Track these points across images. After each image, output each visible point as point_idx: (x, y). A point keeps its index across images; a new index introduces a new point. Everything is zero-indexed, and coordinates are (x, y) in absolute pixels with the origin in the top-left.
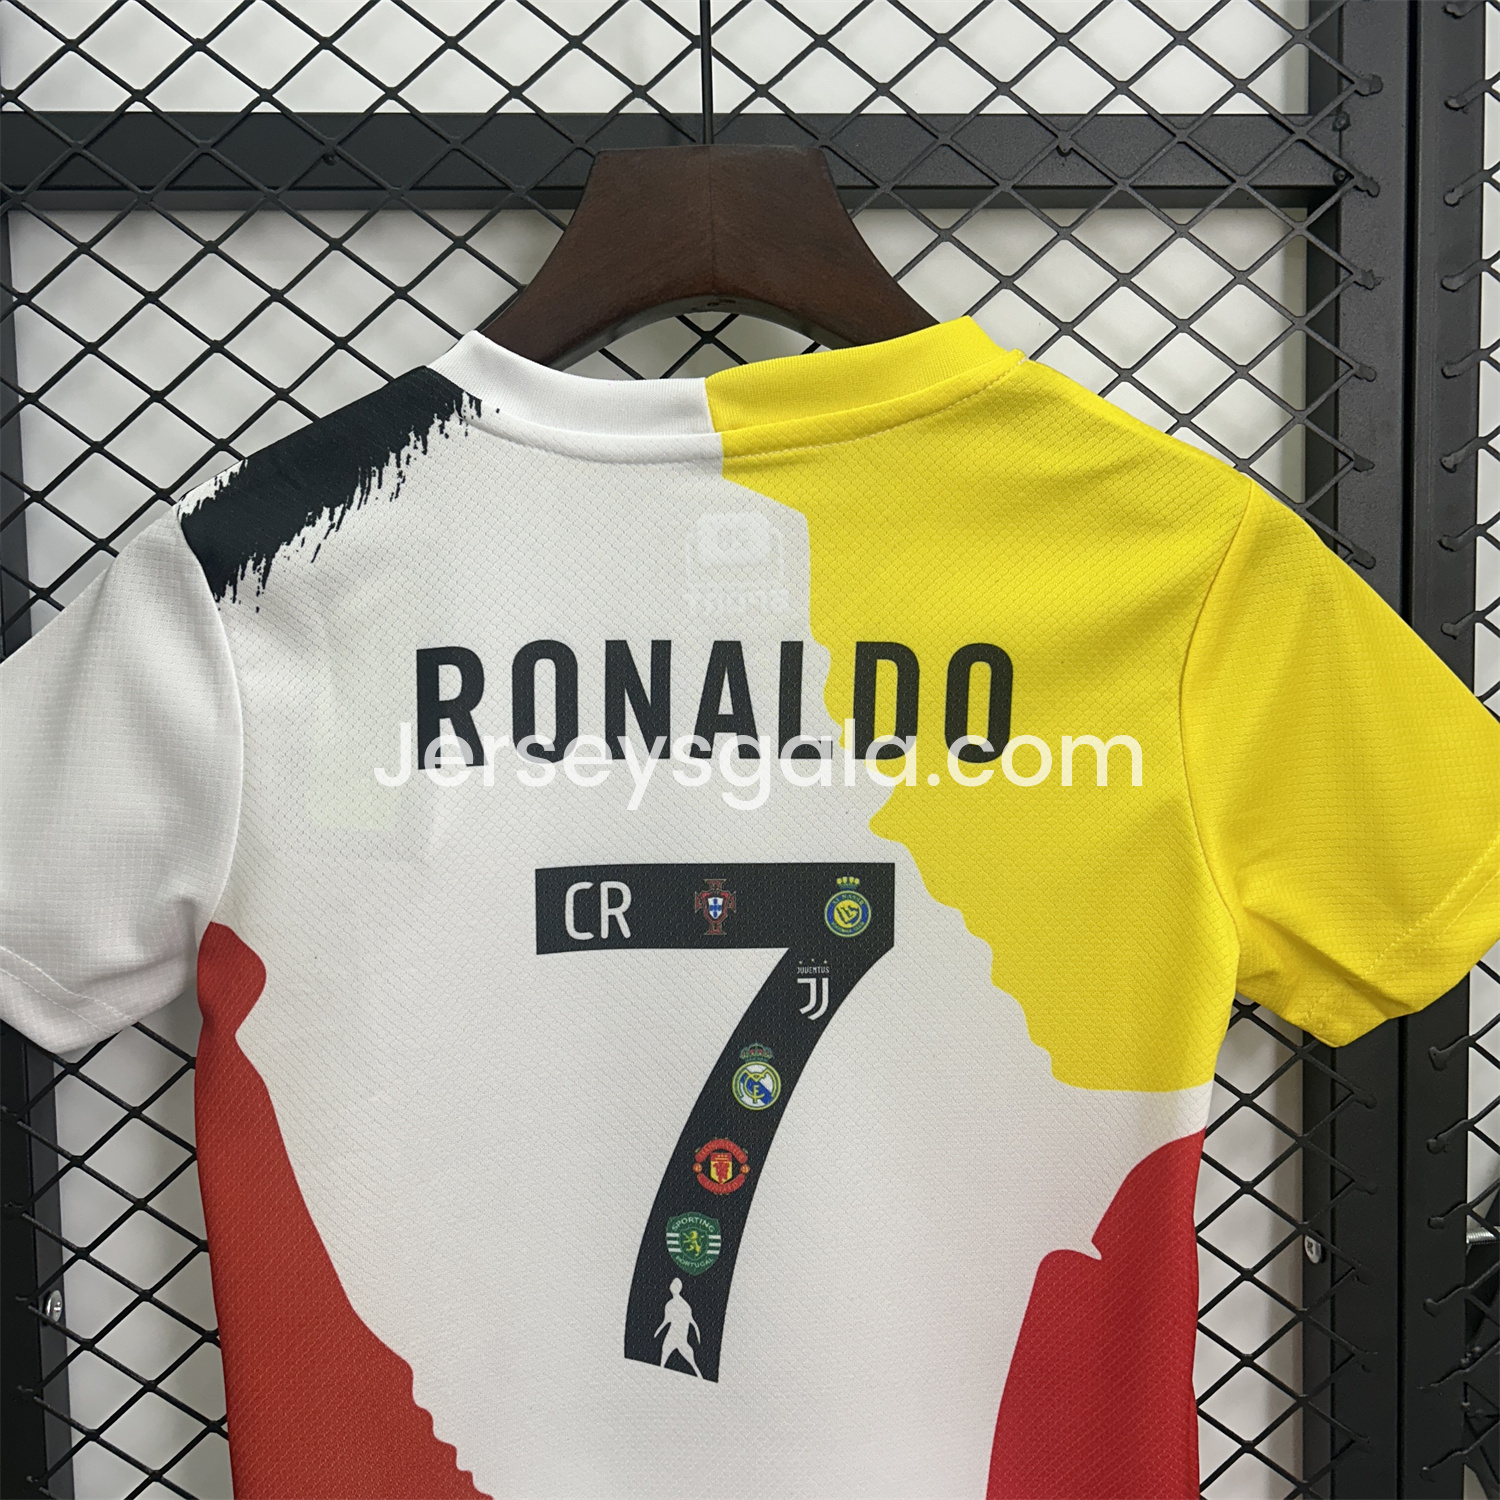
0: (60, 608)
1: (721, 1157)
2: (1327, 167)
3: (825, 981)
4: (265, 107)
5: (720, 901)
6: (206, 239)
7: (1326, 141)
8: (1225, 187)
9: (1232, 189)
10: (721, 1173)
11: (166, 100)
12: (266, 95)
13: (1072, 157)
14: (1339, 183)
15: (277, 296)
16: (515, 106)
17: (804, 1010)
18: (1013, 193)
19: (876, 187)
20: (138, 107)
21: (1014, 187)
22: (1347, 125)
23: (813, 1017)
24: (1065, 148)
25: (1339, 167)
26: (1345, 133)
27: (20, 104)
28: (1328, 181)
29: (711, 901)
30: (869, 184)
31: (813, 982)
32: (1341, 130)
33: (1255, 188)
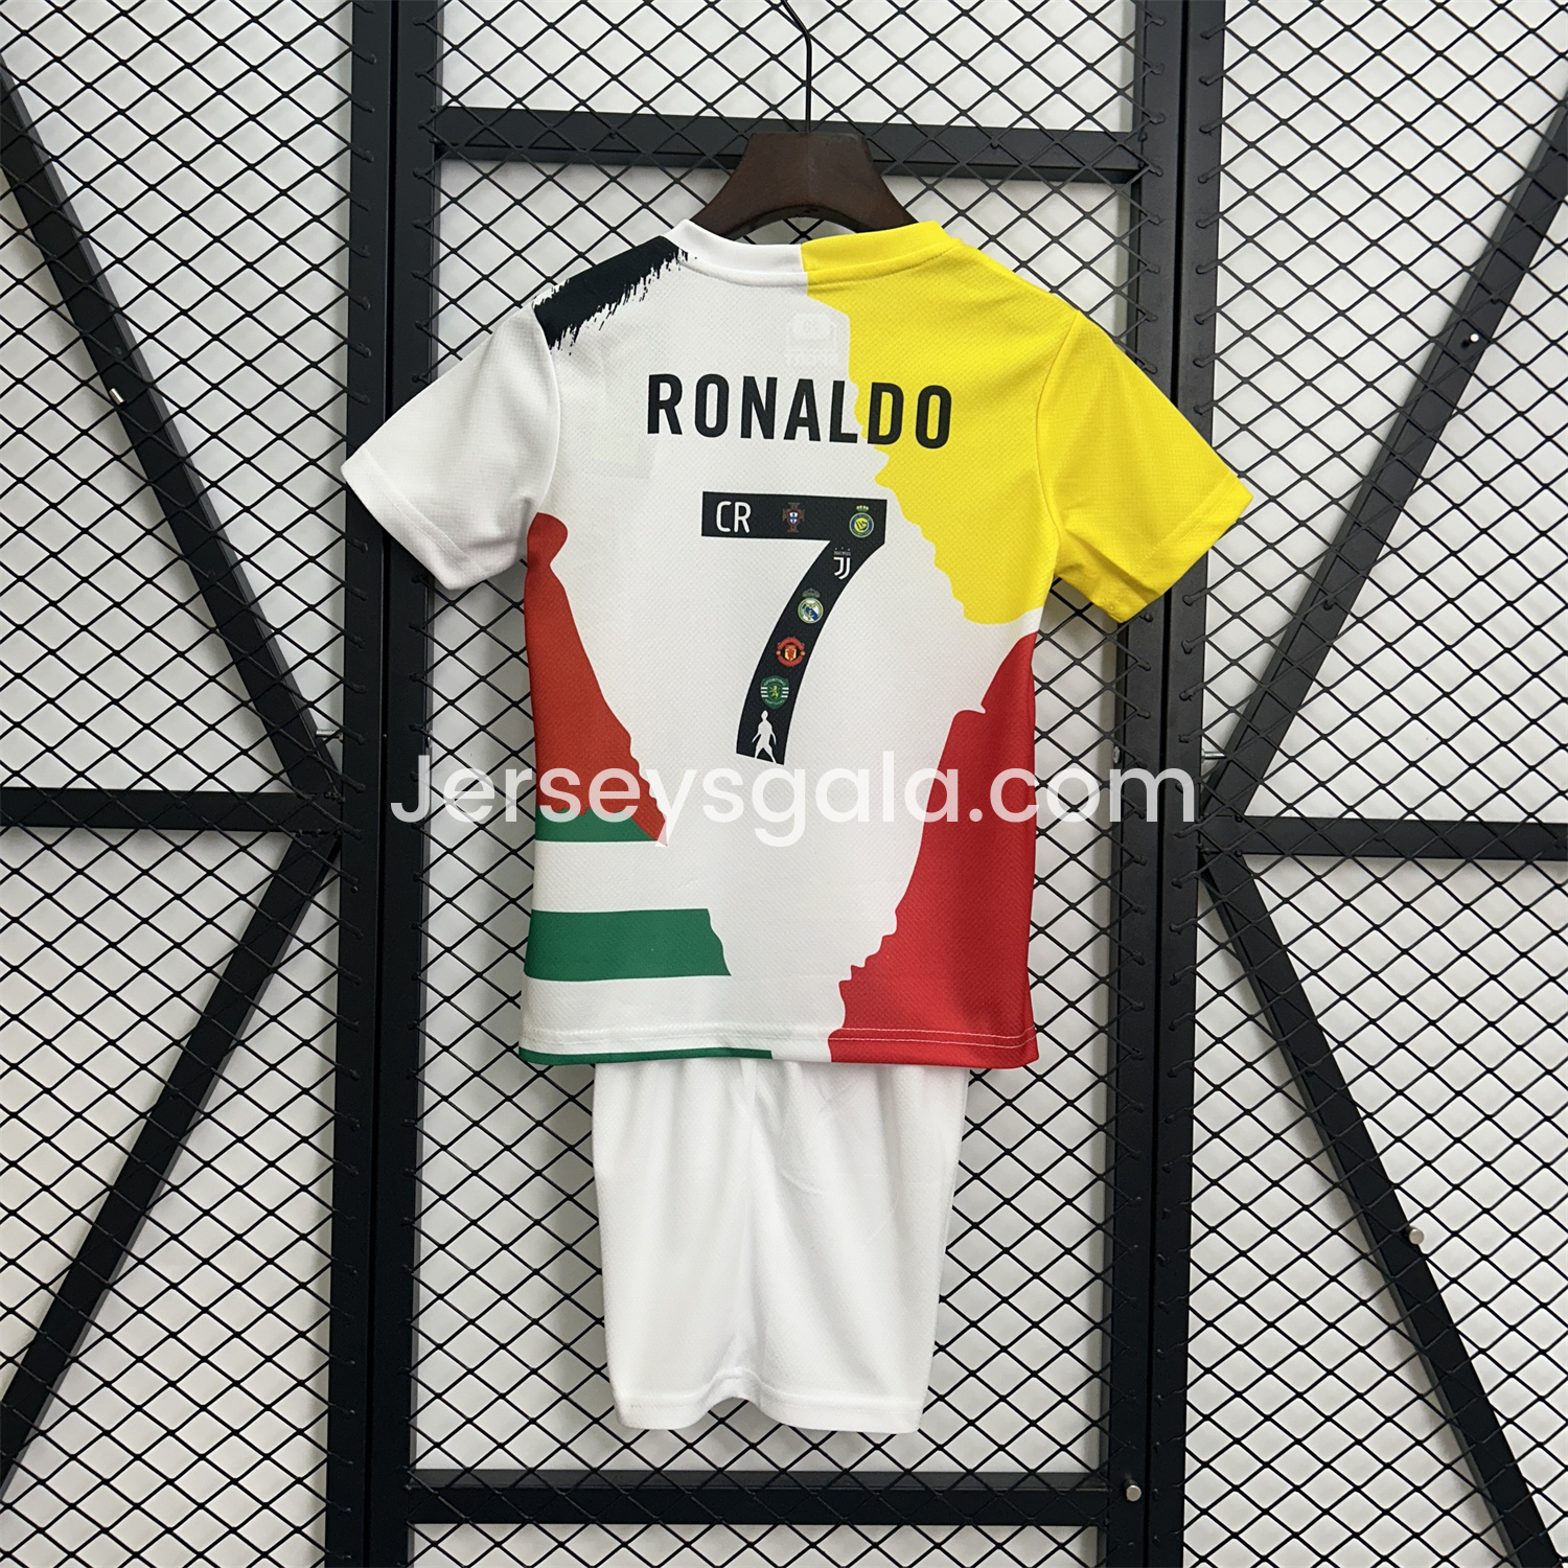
0: (461, 359)
1: (791, 647)
2: (1135, 159)
3: (848, 560)
4: (582, 109)
5: (796, 515)
6: (548, 174)
7: (1135, 146)
8: (1079, 168)
9: (1084, 168)
10: (790, 656)
11: (532, 103)
12: (583, 103)
13: (999, 150)
14: (1141, 169)
15: (582, 204)
16: (709, 113)
17: (836, 574)
18: (968, 167)
19: (894, 161)
20: (518, 106)
21: (968, 164)
22: (1146, 138)
23: (841, 578)
24: (995, 144)
25: (1140, 160)
26: (1145, 143)
27: (459, 103)
28: (1136, 168)
29: (791, 515)
30: (890, 159)
31: (842, 559)
32: (1143, 141)
33: (1096, 169)
